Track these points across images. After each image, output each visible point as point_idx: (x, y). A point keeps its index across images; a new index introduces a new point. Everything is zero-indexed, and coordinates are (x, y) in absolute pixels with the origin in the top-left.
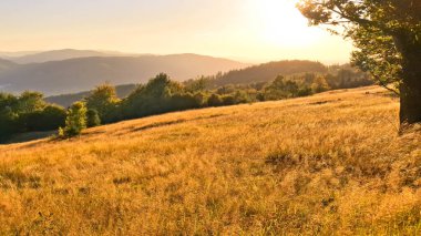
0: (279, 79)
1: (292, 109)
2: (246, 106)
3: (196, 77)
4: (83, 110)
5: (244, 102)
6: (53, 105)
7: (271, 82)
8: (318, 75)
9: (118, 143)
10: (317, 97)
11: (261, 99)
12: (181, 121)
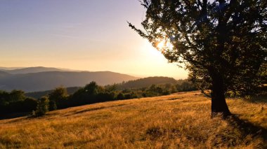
0: (153, 86)
1: (160, 102)
2: (137, 100)
3: (111, 83)
4: (47, 101)
5: (136, 97)
6: (30, 98)
7: (149, 87)
8: (172, 84)
9: (67, 121)
10: (172, 96)
11: (145, 96)
12: (102, 108)
